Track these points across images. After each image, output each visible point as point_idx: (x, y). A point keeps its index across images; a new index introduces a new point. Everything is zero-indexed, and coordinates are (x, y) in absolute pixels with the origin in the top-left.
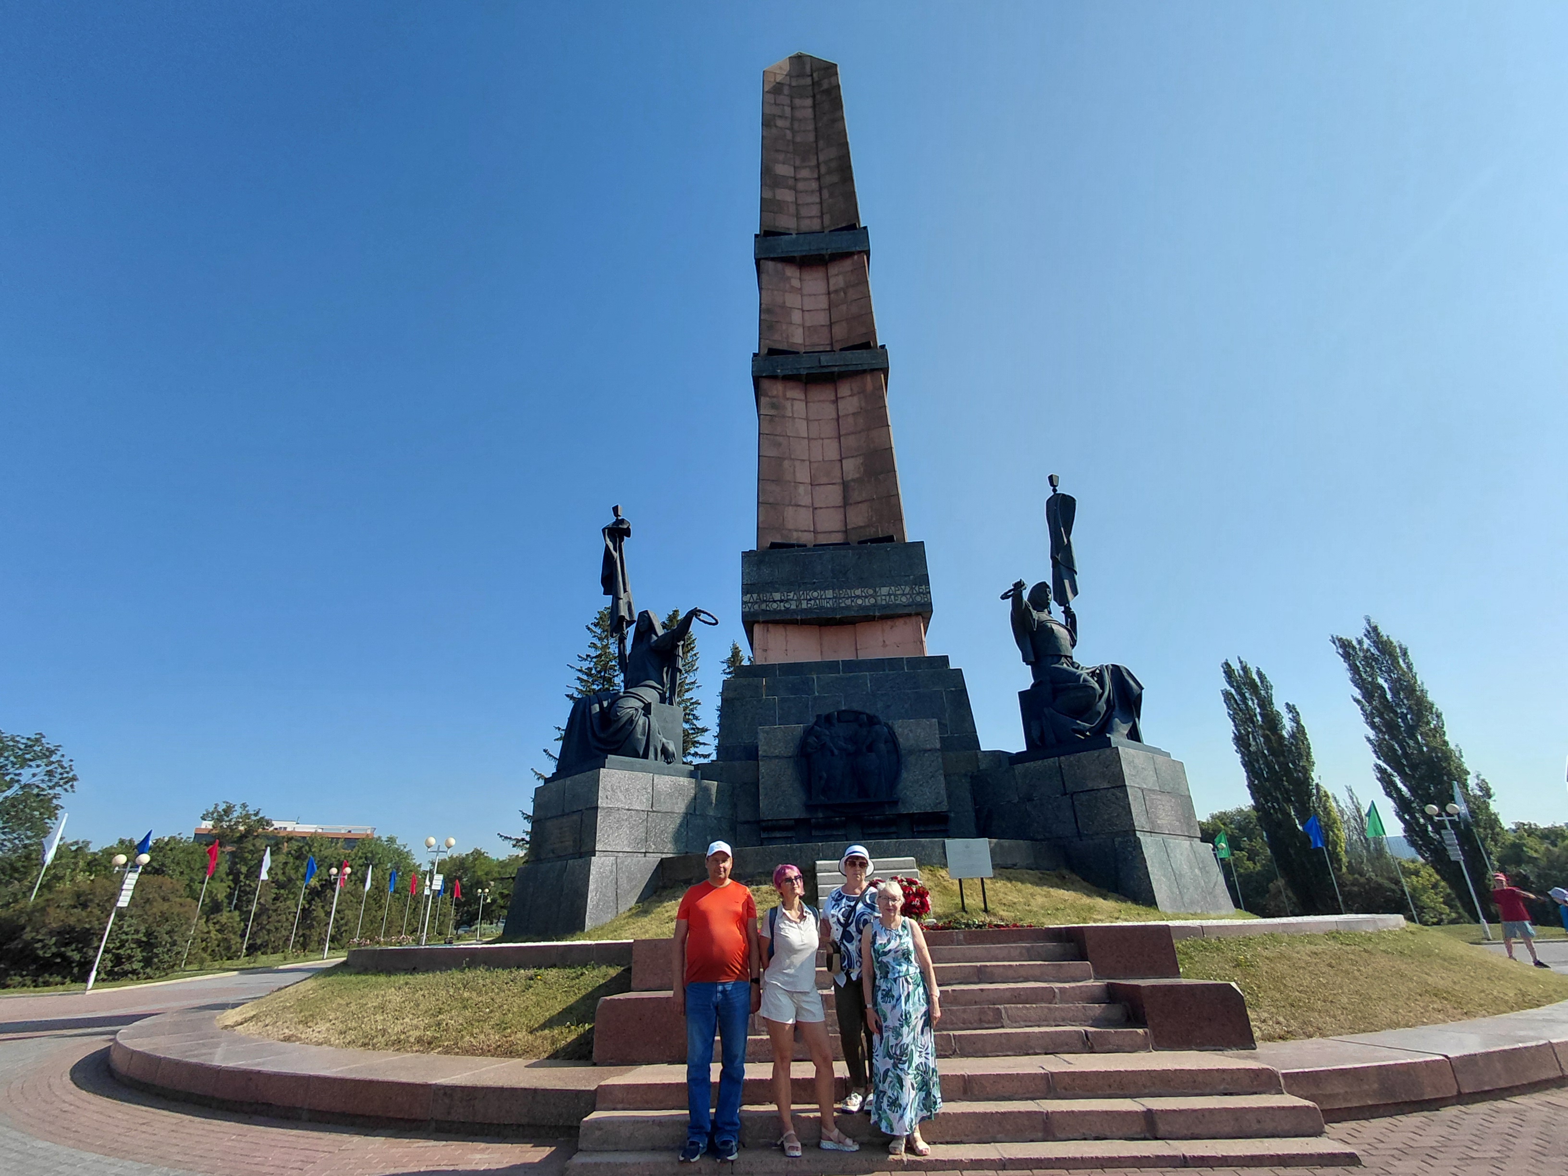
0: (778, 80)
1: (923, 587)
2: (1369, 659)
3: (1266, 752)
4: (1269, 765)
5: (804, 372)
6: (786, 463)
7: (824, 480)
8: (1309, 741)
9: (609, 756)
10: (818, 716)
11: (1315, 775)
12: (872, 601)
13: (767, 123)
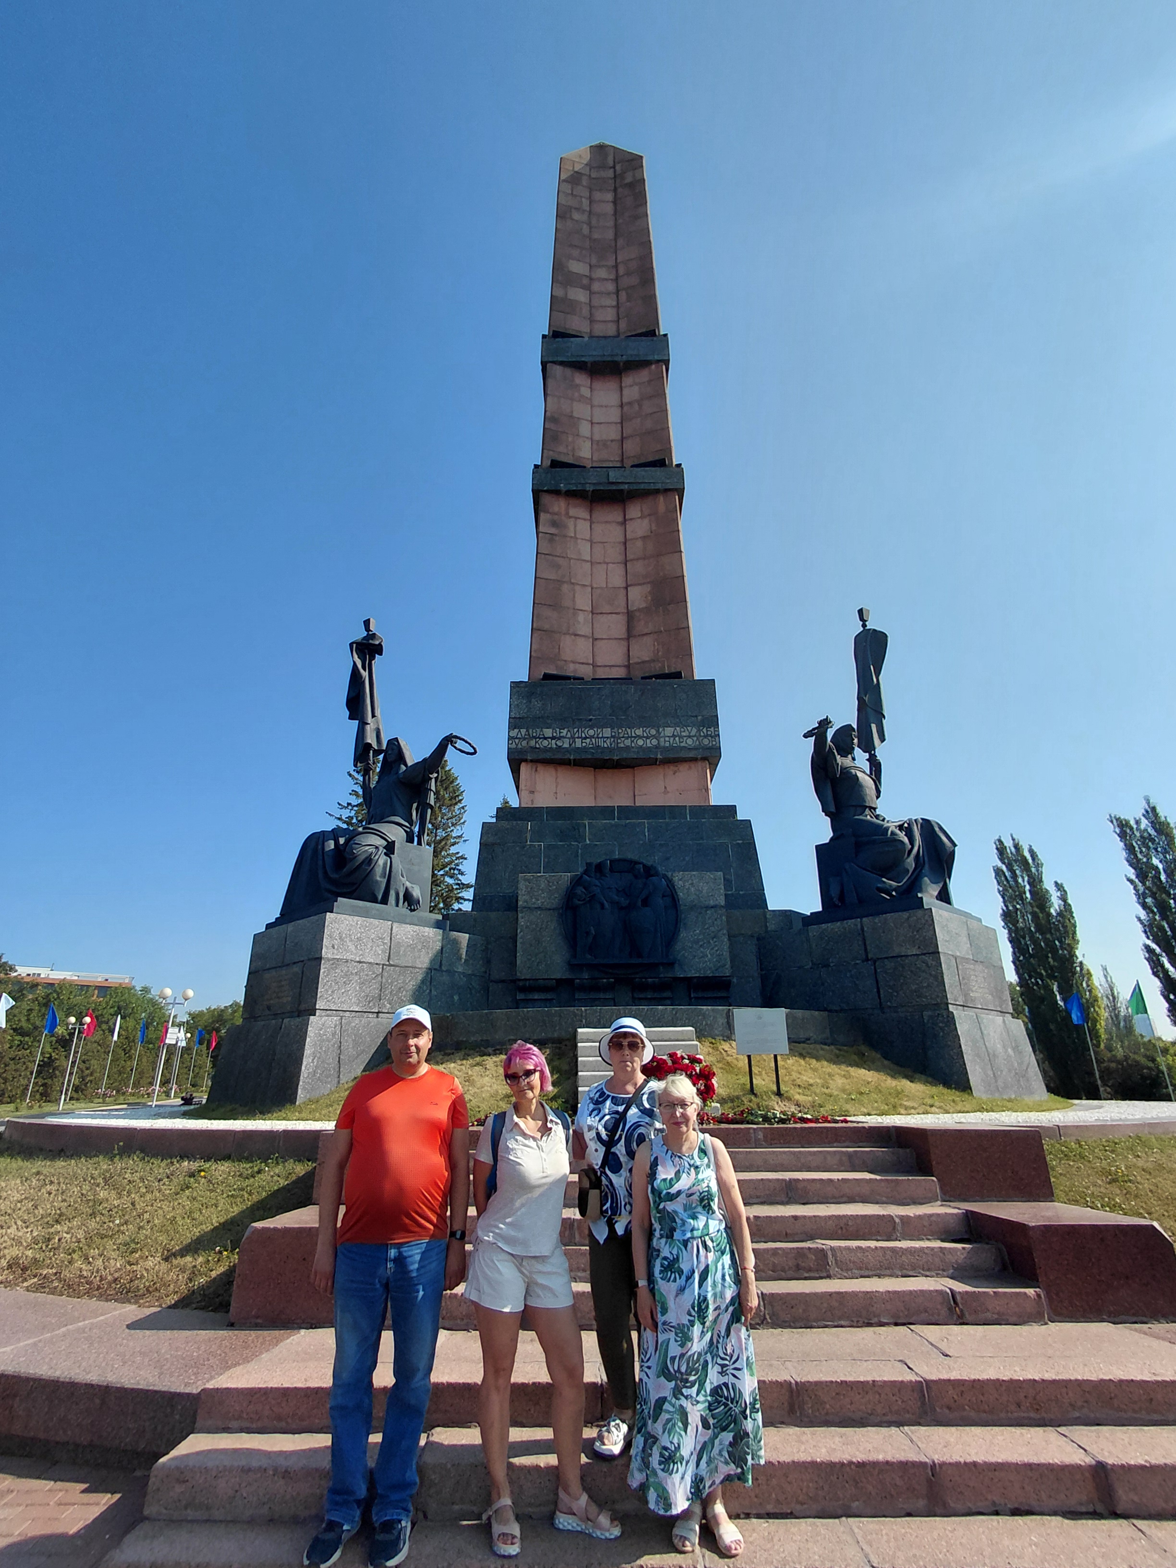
0: (576, 169)
1: (712, 729)
2: (1146, 840)
3: (1032, 929)
4: (1035, 942)
5: (590, 488)
6: (565, 588)
7: (607, 609)
8: (1076, 919)
9: (339, 899)
10: (589, 865)
11: (1081, 953)
12: (655, 742)
13: (562, 215)
